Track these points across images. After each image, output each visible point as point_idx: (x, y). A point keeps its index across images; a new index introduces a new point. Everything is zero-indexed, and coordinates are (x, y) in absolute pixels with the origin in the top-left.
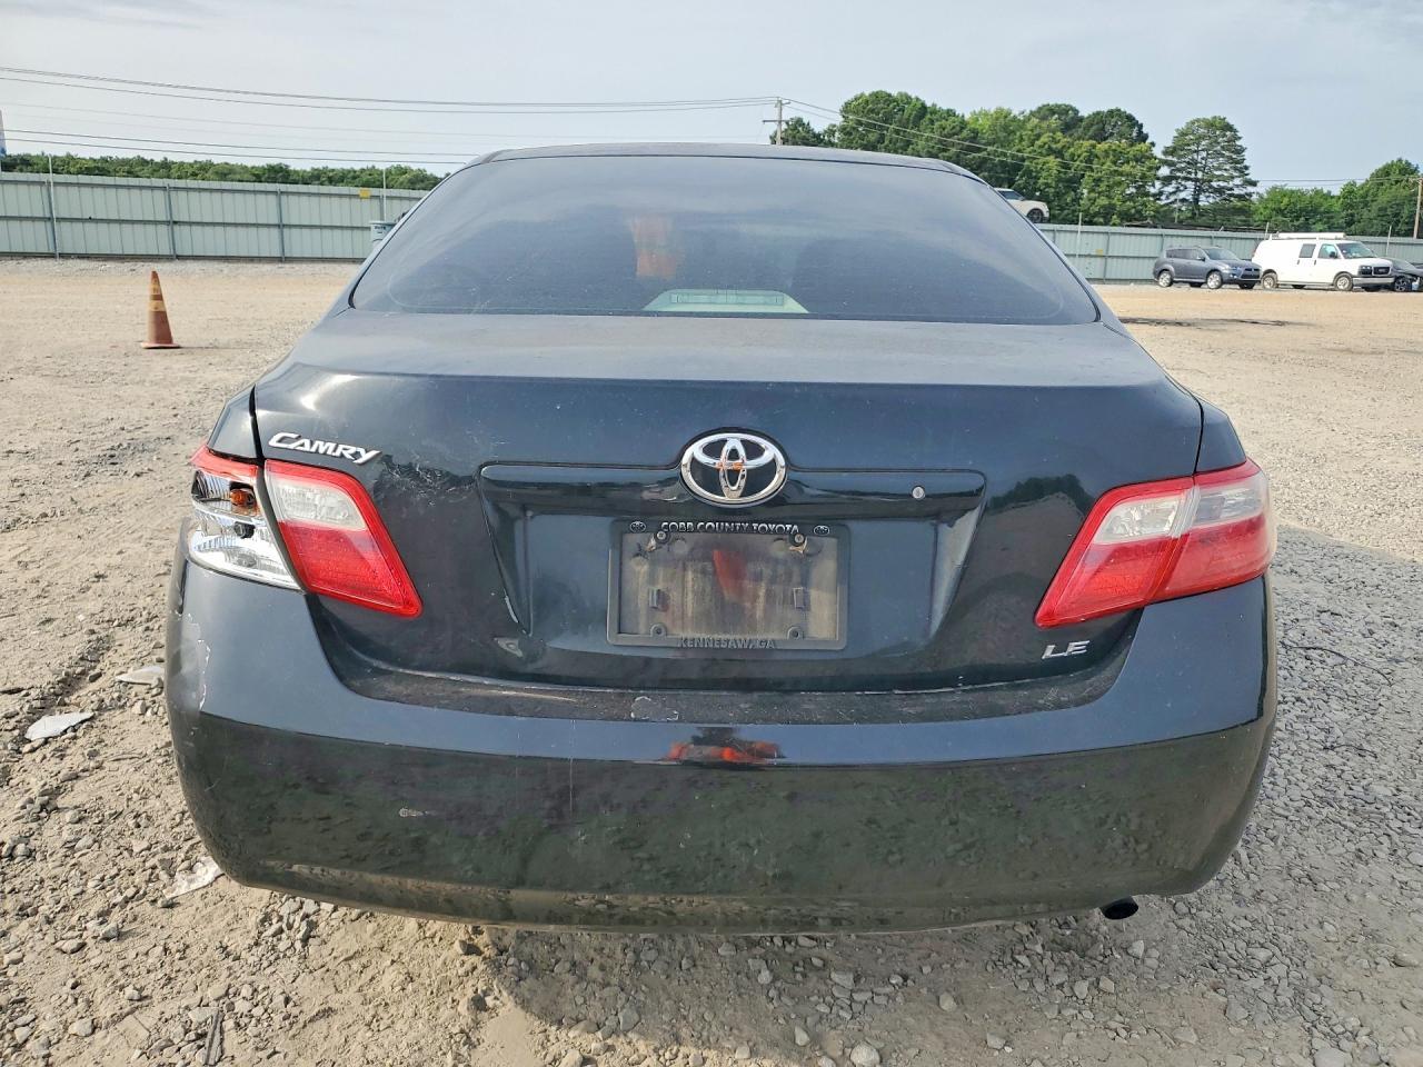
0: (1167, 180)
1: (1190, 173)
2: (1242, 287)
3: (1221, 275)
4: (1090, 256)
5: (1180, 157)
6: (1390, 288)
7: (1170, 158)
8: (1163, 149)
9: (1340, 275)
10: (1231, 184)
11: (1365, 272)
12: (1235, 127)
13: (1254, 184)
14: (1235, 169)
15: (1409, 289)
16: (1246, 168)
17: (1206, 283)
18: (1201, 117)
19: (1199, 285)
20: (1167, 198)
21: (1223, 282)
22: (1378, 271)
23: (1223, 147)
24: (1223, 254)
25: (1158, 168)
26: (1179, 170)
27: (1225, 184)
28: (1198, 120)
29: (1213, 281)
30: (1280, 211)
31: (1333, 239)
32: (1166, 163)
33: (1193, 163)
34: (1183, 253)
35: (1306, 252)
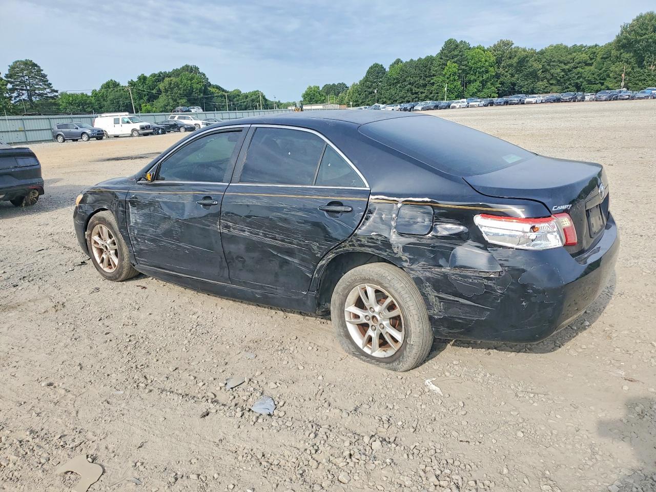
0: (12, 90)
1: (23, 87)
2: (97, 139)
3: (88, 135)
4: (16, 131)
5: (15, 79)
6: (151, 134)
7: (10, 79)
8: (4, 75)
9: (133, 130)
10: (45, 92)
11: (142, 128)
12: (38, 65)
13: (57, 91)
14: (45, 85)
15: (158, 134)
16: (51, 84)
17: (82, 138)
18: (19, 60)
19: (77, 140)
20: (15, 99)
21: (89, 138)
22: (148, 127)
23: (35, 74)
24: (84, 125)
25: (6, 85)
26: (17, 85)
27: (42, 92)
28: (18, 61)
29: (85, 138)
30: (71, 104)
31: (125, 115)
32: (8, 82)
33: (22, 82)
34: (66, 126)
35: (116, 121)
